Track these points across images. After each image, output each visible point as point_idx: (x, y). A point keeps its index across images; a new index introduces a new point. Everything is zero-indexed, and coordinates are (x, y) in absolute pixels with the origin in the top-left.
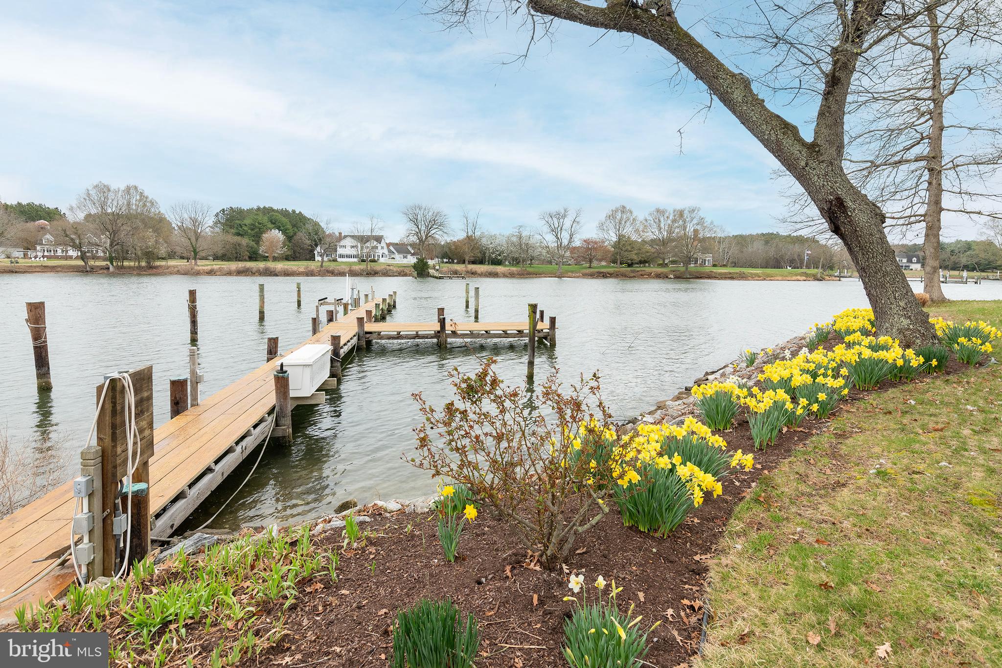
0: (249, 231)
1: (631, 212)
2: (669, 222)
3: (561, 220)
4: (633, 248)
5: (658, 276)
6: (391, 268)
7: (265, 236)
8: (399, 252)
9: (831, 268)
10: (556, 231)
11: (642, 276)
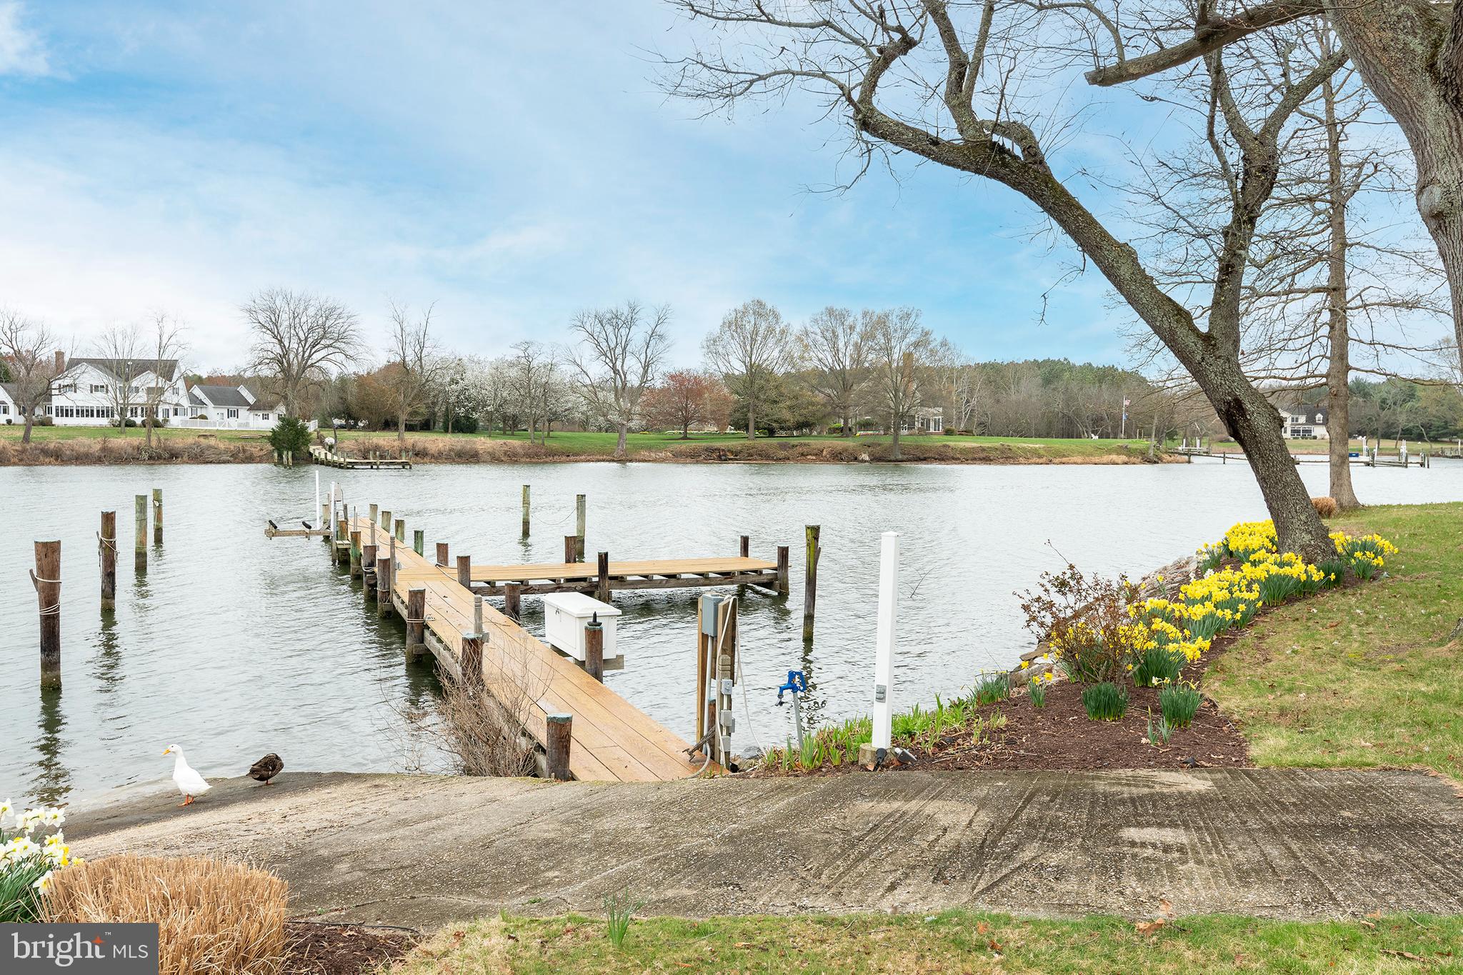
1: (776, 317)
2: (855, 337)
3: (623, 331)
4: (781, 395)
5: (838, 457)
8: (217, 401)
9: (1171, 436)
10: (610, 356)
11: (805, 456)
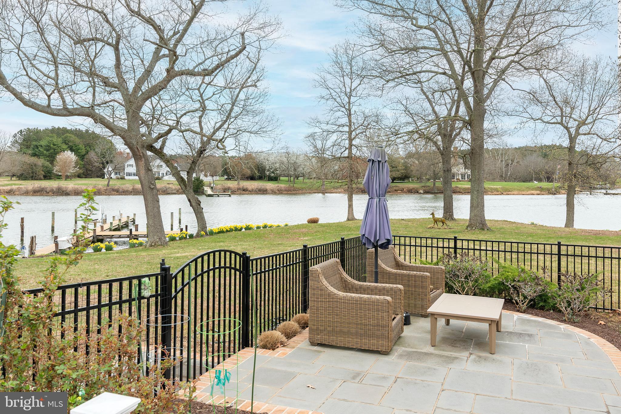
0: (45, 152)
6: (171, 186)
7: (59, 157)
